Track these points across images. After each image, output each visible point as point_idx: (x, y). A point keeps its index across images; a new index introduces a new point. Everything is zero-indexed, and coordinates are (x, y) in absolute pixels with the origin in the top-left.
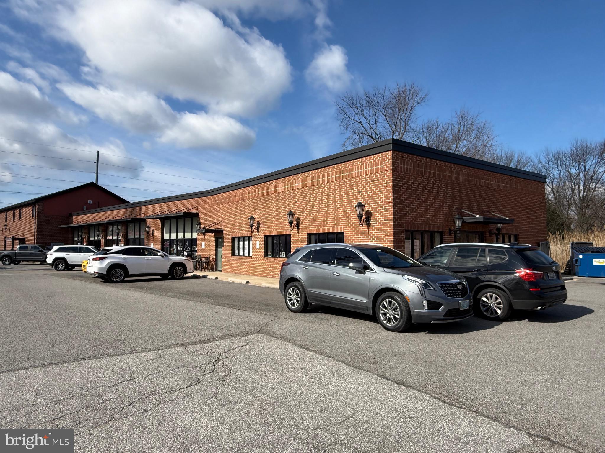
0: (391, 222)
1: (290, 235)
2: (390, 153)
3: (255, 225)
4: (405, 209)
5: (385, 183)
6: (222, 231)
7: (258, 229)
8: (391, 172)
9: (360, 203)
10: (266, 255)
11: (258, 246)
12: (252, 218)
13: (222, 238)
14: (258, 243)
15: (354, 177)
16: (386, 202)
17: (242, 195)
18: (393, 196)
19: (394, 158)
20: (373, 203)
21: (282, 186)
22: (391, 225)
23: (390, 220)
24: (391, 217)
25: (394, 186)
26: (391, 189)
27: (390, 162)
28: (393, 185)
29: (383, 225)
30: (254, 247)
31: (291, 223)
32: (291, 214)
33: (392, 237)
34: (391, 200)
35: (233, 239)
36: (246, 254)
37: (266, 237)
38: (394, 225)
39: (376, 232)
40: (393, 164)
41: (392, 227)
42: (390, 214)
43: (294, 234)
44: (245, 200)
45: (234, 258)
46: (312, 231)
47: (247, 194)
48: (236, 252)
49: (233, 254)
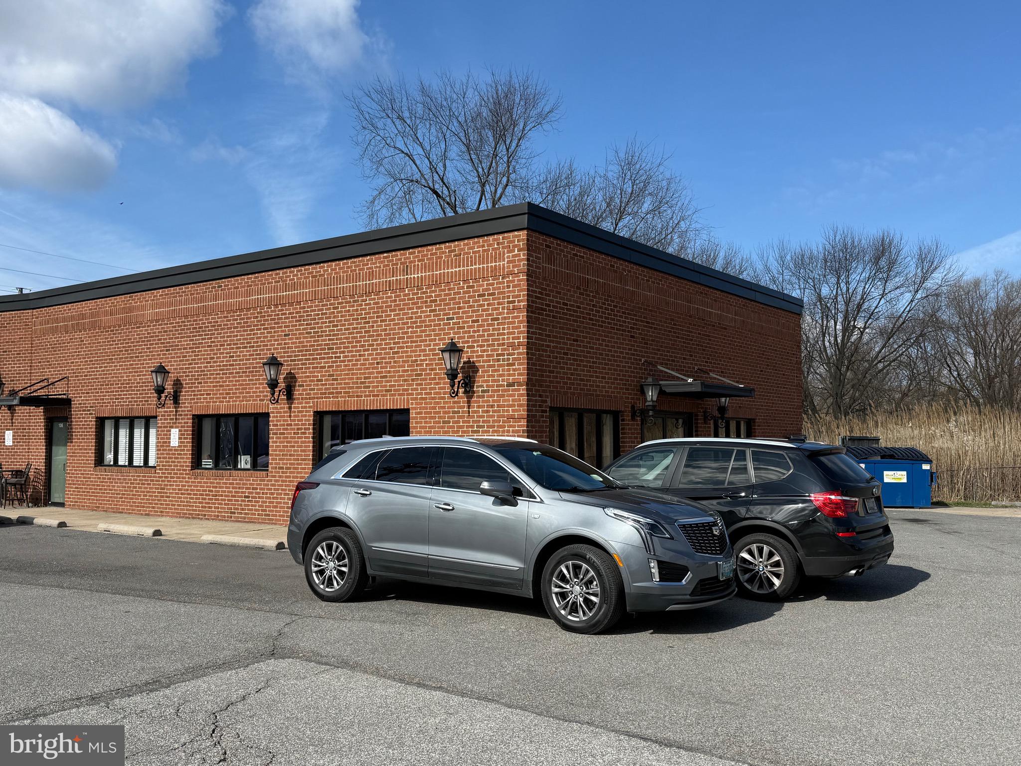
0: (523, 390)
1: (266, 415)
2: (523, 234)
3: (169, 388)
4: (551, 362)
5: (509, 302)
6: (67, 402)
7: (176, 399)
8: (523, 277)
9: (453, 344)
10: (196, 463)
11: (174, 441)
12: (161, 370)
13: (66, 419)
14: (175, 433)
15: (437, 285)
16: (512, 345)
17: (131, 309)
18: (528, 332)
19: (531, 247)
20: (481, 346)
21: (248, 294)
22: (522, 395)
23: (519, 384)
24: (523, 378)
25: (530, 309)
26: (523, 315)
27: (523, 255)
28: (528, 306)
29: (503, 396)
30: (163, 443)
31: (273, 385)
32: (274, 363)
33: (524, 423)
34: (523, 340)
35: (101, 422)
36: (138, 460)
37: (199, 420)
38: (528, 395)
39: (488, 411)
40: (528, 260)
41: (524, 400)
42: (519, 371)
43: (278, 414)
44: (139, 324)
45: (101, 472)
46: (327, 404)
47: (143, 308)
48: (109, 457)
49: (99, 460)
